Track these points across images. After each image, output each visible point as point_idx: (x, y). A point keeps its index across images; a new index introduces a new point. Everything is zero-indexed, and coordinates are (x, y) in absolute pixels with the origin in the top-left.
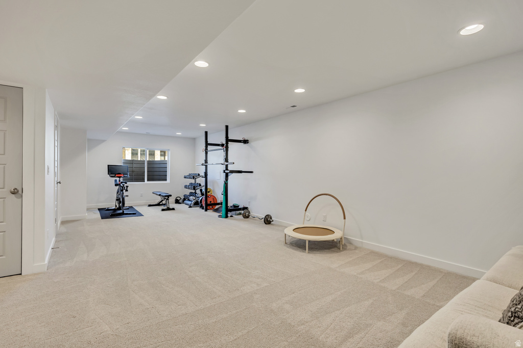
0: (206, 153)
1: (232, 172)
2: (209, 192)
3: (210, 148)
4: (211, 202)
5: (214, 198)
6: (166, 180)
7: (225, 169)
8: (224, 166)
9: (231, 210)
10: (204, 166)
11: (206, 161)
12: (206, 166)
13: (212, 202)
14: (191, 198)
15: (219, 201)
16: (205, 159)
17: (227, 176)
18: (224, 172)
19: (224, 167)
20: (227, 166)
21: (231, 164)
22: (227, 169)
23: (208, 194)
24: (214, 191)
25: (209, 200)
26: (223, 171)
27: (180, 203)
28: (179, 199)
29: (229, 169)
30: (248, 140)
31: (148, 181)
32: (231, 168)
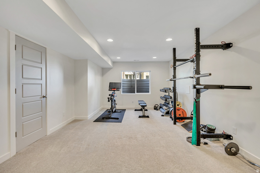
0: (175, 69)
1: (207, 87)
2: (178, 105)
3: (178, 63)
4: (180, 115)
5: (184, 112)
6: (148, 92)
7: (195, 83)
8: (195, 80)
9: (205, 137)
10: (173, 82)
11: (174, 76)
12: (175, 81)
13: (182, 116)
14: (164, 107)
15: (189, 115)
16: (173, 74)
17: (198, 92)
18: (194, 87)
19: (194, 82)
20: (198, 79)
21: (205, 76)
22: (198, 83)
23: (177, 107)
24: (183, 104)
25: (178, 113)
26: (192, 87)
27: (157, 110)
28: (157, 106)
29: (201, 83)
30: (230, 44)
31: (137, 93)
32: (204, 81)
